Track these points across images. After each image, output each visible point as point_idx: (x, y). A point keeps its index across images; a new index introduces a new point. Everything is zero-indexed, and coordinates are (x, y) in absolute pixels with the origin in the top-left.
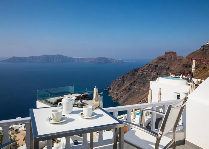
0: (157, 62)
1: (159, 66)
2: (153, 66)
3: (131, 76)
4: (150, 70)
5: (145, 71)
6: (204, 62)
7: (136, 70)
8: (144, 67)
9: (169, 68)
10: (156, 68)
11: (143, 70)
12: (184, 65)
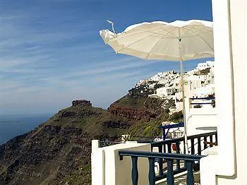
0: (58, 120)
1: (63, 128)
2: (53, 129)
3: (10, 152)
4: (48, 137)
5: (38, 139)
6: (135, 117)
7: (19, 139)
8: (35, 131)
9: (81, 130)
10: (57, 132)
11: (33, 138)
12: (105, 123)
